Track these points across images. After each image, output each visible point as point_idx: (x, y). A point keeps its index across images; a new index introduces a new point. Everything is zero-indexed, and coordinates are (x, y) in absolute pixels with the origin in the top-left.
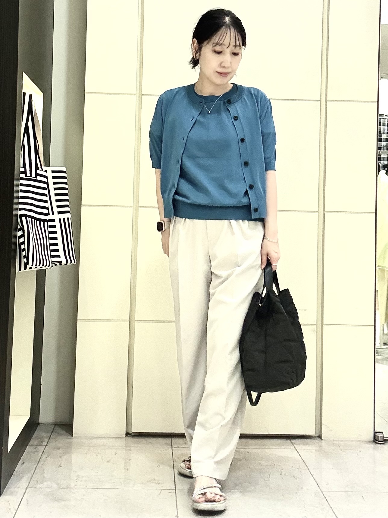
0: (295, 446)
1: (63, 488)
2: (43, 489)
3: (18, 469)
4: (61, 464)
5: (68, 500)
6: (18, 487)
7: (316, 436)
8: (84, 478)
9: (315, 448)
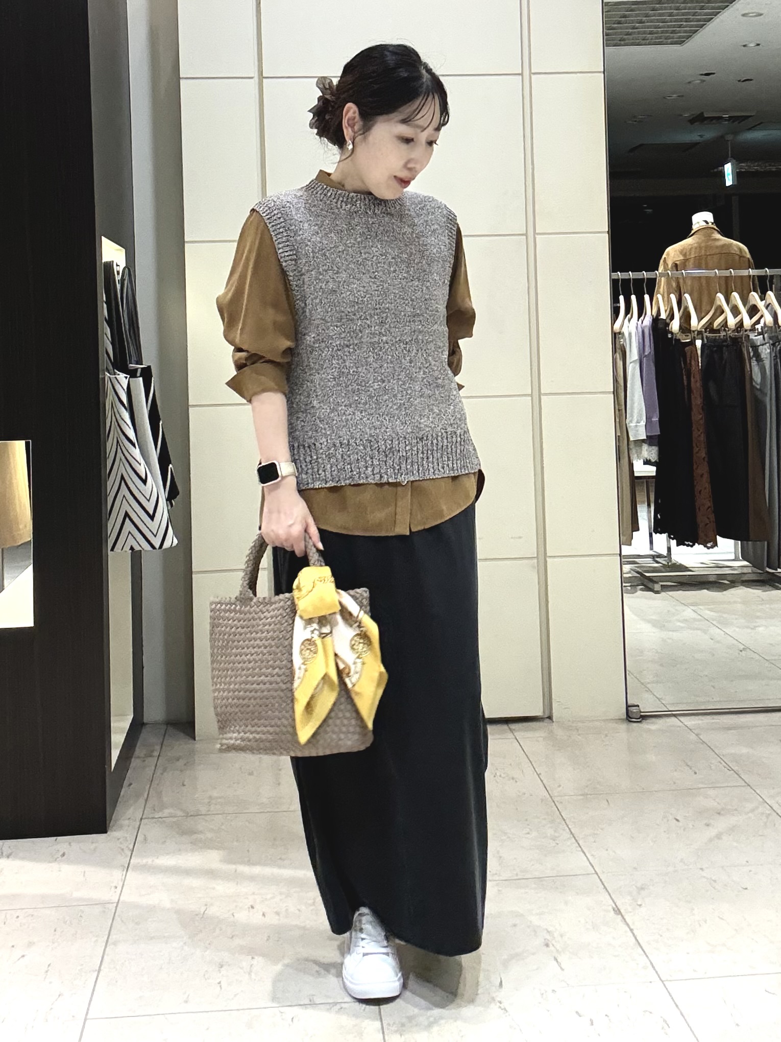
0: (515, 734)
2: (163, 819)
3: (124, 793)
4: (184, 781)
5: (201, 832)
8: (219, 800)
9: (543, 735)
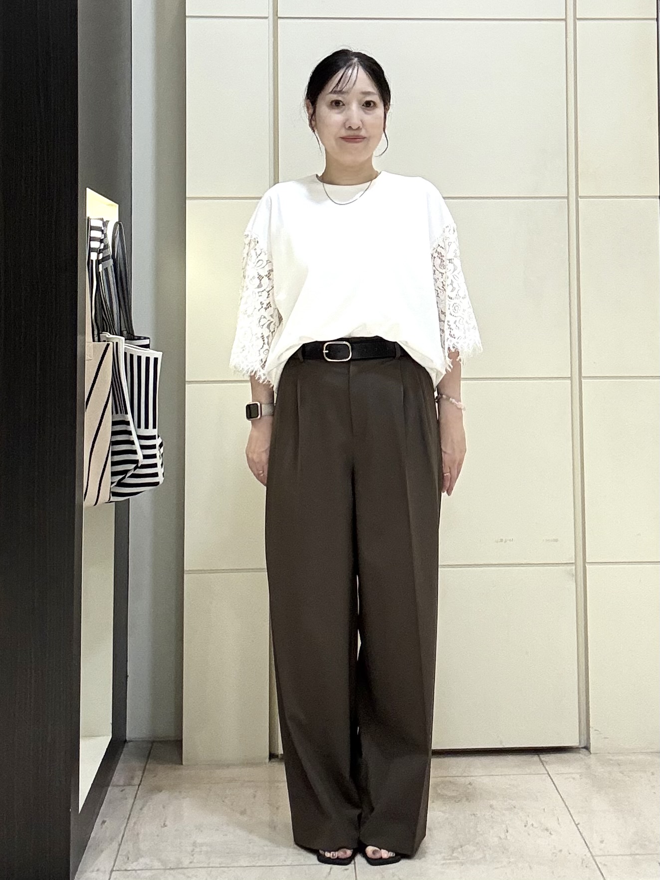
0: (548, 769)
1: (171, 869)
2: (138, 872)
3: (96, 834)
4: (165, 821)
6: (98, 870)
7: (580, 747)
8: (204, 848)
9: (579, 771)
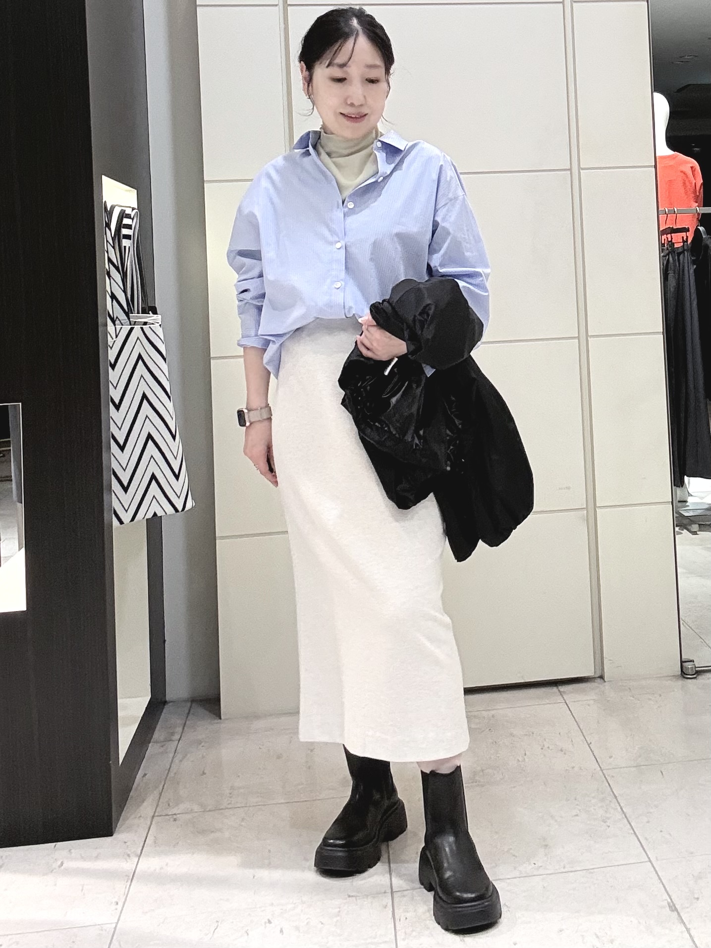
1: (210, 811)
2: (178, 816)
3: (138, 785)
4: (204, 770)
5: (219, 830)
6: (140, 816)
7: (595, 676)
8: (242, 791)
9: (594, 698)
